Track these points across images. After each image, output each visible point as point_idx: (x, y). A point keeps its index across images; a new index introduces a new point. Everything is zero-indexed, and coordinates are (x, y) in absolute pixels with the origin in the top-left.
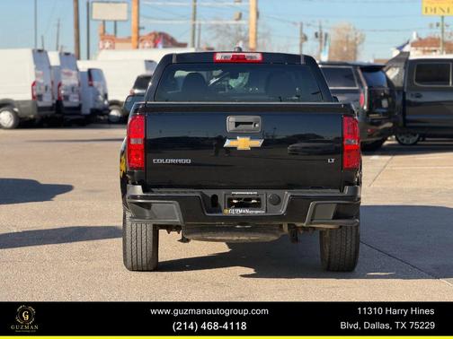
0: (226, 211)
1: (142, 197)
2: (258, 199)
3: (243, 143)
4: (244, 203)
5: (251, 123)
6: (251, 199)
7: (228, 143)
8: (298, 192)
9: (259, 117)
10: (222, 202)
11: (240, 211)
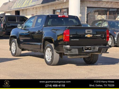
0: (85, 51)
1: (69, 48)
2: (91, 48)
3: (89, 36)
4: (88, 49)
5: (90, 31)
6: (89, 48)
7: (86, 36)
8: (100, 46)
9: (92, 30)
10: (84, 49)
11: (87, 51)
